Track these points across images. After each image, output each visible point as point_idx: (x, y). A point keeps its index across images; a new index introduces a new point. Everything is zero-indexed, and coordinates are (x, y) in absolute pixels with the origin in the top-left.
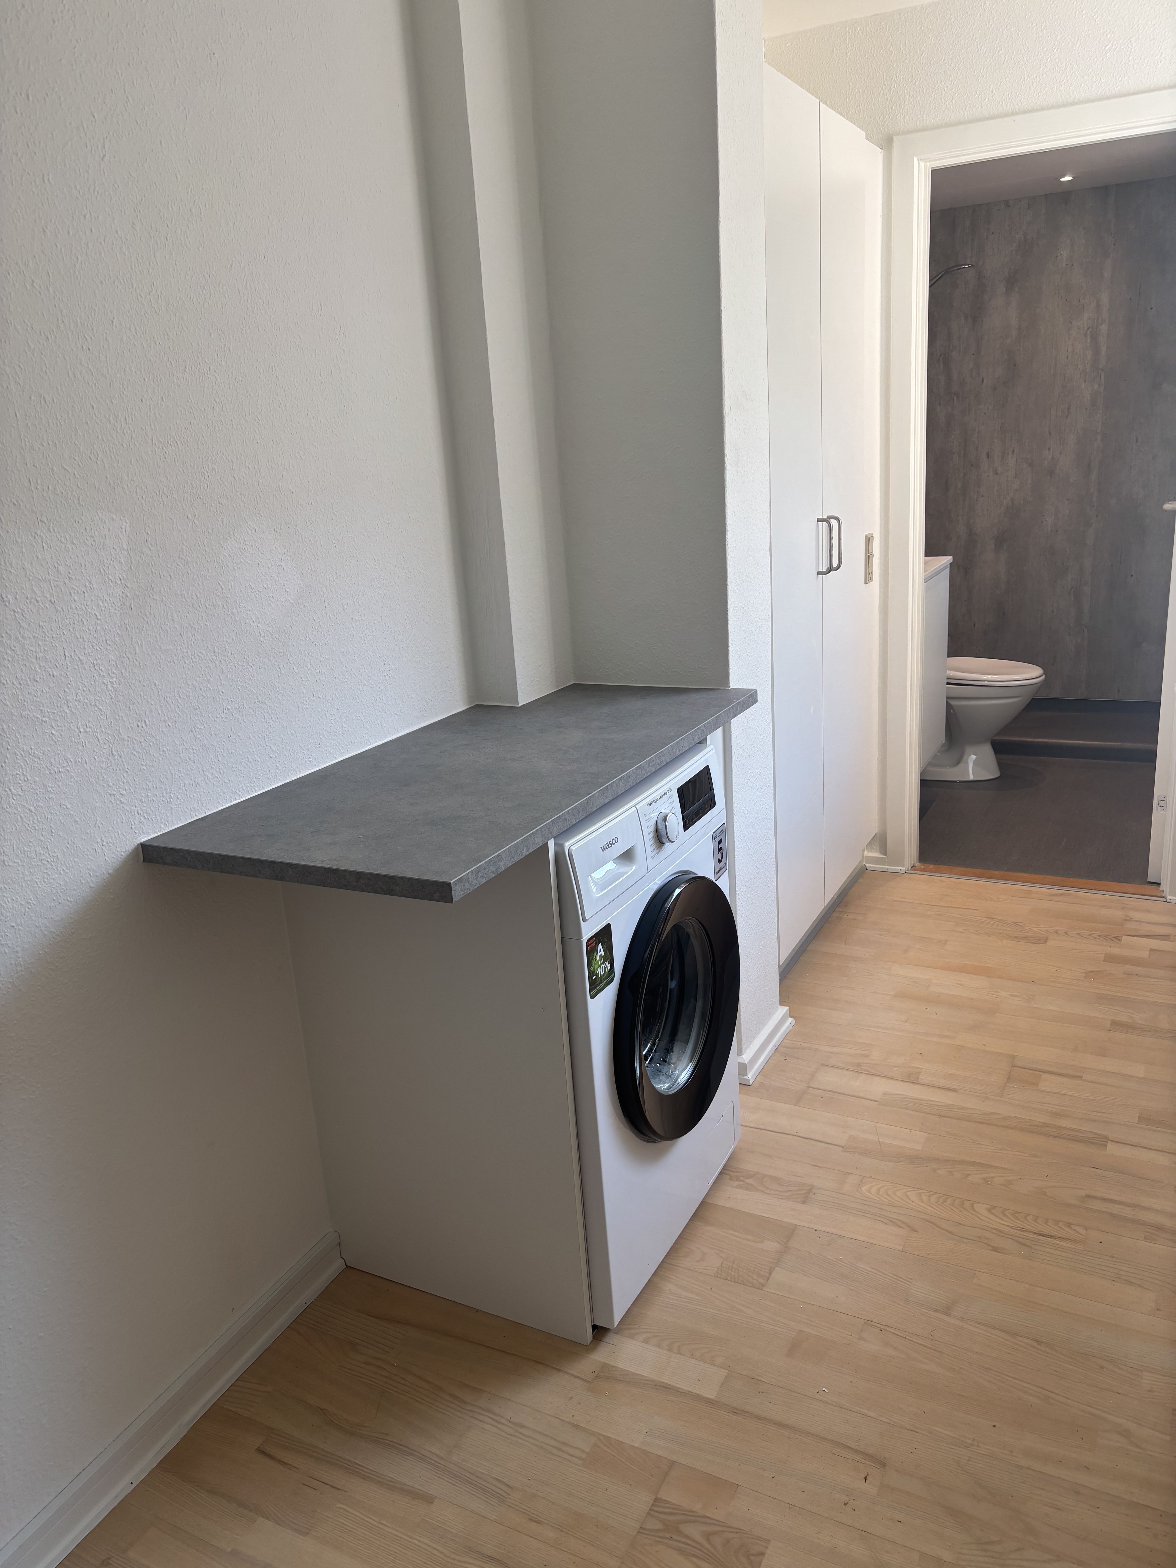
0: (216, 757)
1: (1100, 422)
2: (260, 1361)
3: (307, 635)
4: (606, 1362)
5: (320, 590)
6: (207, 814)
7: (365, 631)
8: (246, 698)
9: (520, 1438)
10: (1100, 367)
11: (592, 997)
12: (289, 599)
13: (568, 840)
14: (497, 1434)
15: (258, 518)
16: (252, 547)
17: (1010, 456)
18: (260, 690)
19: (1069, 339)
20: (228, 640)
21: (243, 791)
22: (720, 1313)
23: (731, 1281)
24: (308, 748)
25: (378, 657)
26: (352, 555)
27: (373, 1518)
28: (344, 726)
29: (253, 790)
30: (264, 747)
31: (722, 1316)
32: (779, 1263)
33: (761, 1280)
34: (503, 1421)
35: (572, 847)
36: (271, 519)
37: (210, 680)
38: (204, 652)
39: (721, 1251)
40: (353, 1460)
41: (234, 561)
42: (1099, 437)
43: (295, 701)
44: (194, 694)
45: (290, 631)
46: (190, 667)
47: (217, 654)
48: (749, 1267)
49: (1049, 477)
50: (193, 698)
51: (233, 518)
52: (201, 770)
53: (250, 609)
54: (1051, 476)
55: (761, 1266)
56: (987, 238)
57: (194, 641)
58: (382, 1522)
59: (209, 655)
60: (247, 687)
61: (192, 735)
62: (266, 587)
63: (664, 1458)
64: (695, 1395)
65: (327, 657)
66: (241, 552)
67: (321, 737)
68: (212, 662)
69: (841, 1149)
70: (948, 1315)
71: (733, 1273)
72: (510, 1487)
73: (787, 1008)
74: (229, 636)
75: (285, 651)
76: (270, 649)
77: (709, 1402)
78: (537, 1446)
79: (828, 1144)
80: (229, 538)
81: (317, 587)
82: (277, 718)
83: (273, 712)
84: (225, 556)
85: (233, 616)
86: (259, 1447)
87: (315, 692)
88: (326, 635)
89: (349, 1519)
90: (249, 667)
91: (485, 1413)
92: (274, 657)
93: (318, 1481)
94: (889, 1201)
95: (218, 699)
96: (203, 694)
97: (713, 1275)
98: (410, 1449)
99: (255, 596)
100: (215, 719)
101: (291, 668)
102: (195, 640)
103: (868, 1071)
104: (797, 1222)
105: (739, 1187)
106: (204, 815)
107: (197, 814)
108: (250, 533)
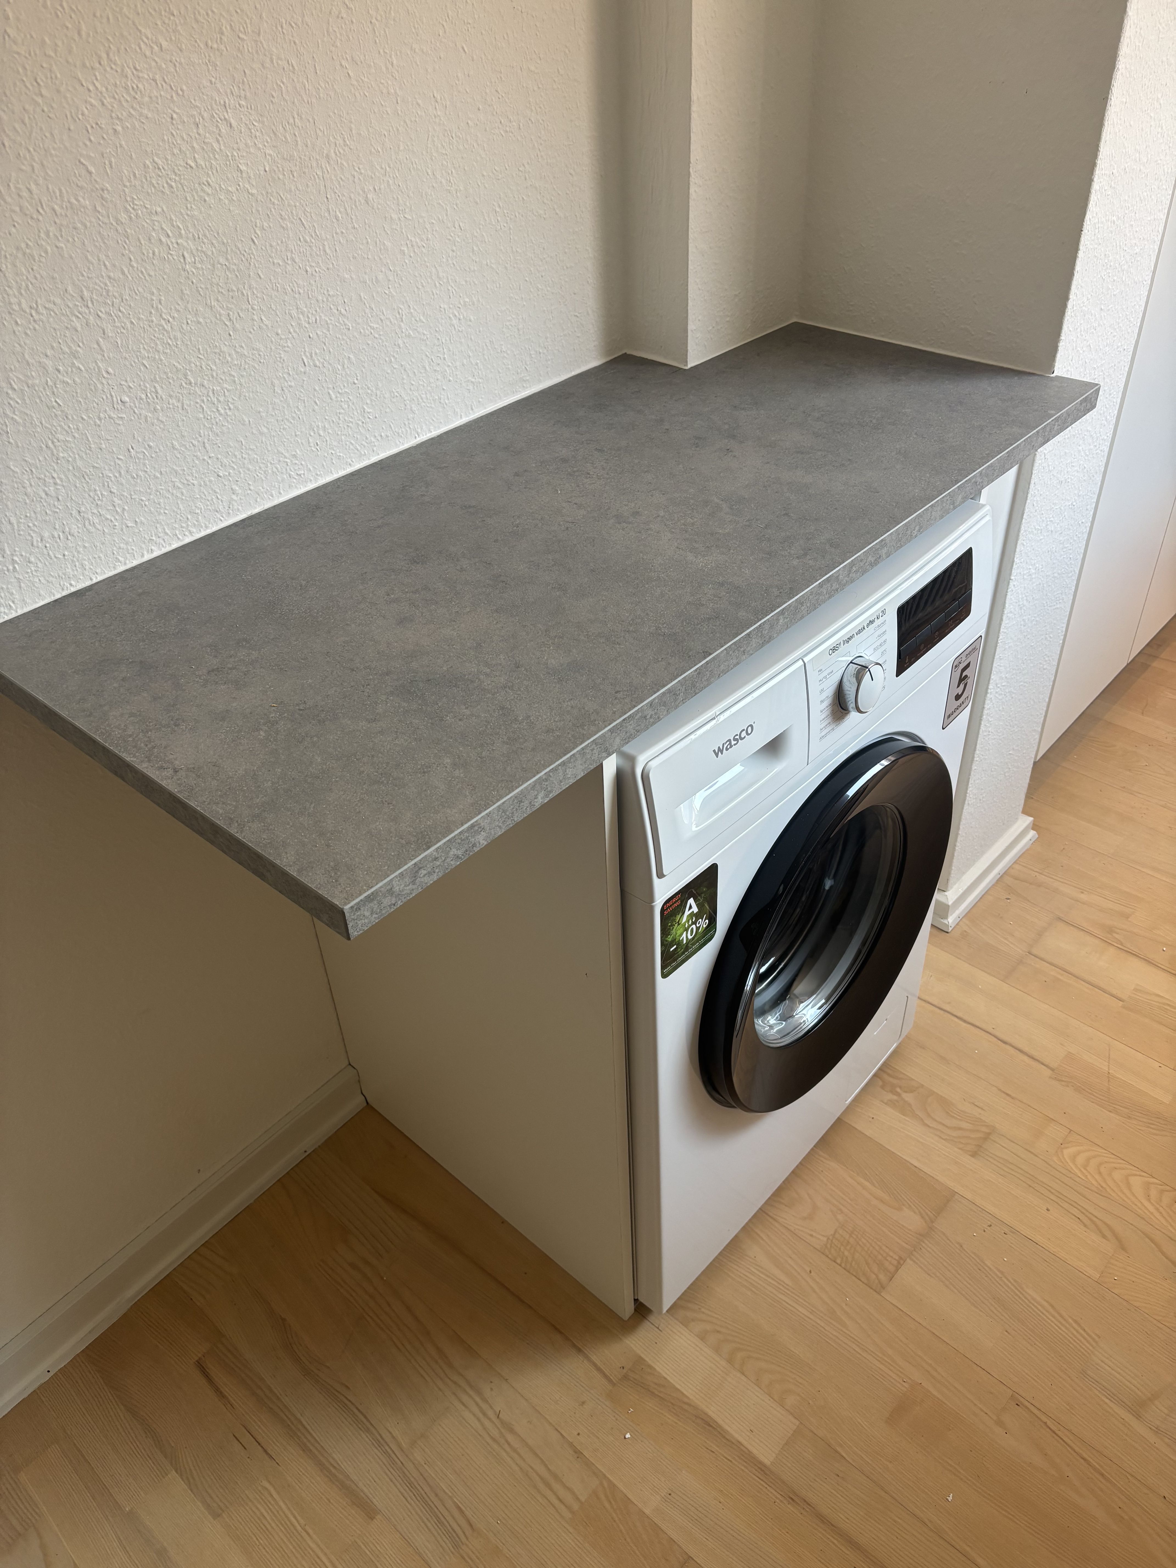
0: (104, 486)
2: (234, 1224)
3: (289, 254)
4: (643, 1356)
5: (314, 165)
6: (95, 581)
7: (413, 239)
8: (160, 378)
9: (504, 1449)
11: (664, 976)
12: (247, 186)
13: (643, 750)
14: (477, 1432)
15: (167, 21)
16: (153, 83)
18: (190, 362)
20: (112, 274)
21: (166, 537)
22: (811, 1317)
23: (840, 1265)
24: (294, 453)
25: (437, 284)
26: (385, 91)
27: (299, 1518)
28: (367, 409)
29: (187, 533)
30: (204, 460)
31: (815, 1324)
32: (915, 1253)
33: (882, 1277)
34: (490, 1413)
35: (650, 763)
36: (197, 21)
37: (77, 352)
38: (58, 301)
39: (840, 1210)
40: (299, 1416)
41: (113, 115)
43: (266, 377)
44: (43, 380)
45: (250, 249)
46: (28, 332)
47: (89, 302)
48: (871, 1248)
50: (44, 389)
51: (105, 20)
52: (74, 512)
53: (159, 209)
55: (887, 1250)
57: (34, 281)
58: (307, 1528)
59: (71, 306)
60: (161, 360)
61: (49, 453)
62: (193, 164)
63: (678, 1545)
64: (744, 1449)
65: (331, 293)
66: (130, 94)
67: (321, 433)
68: (78, 317)
69: (1049, 1072)
70: (1138, 1416)
71: (846, 1253)
72: (471, 1525)
73: (1032, 819)
74: (114, 266)
75: (241, 286)
76: (209, 286)
77: (762, 1469)
78: (521, 1468)
79: (1033, 1058)
80: (98, 65)
81: (307, 159)
82: (230, 409)
83: (222, 399)
84: (92, 105)
85: (119, 228)
86: (200, 1359)
87: (307, 357)
88: (328, 251)
89: (270, 1509)
90: (163, 322)
91: (472, 1393)
92: (218, 300)
93: (252, 1436)
94: (1100, 1184)
95: (100, 386)
96: (65, 379)
97: (818, 1247)
98: (368, 1420)
99: (167, 183)
100: (97, 421)
101: (255, 317)
102: (36, 278)
103: (1122, 944)
104: (958, 1189)
105: (892, 1104)
106: (88, 583)
107: (73, 582)
108: (148, 53)
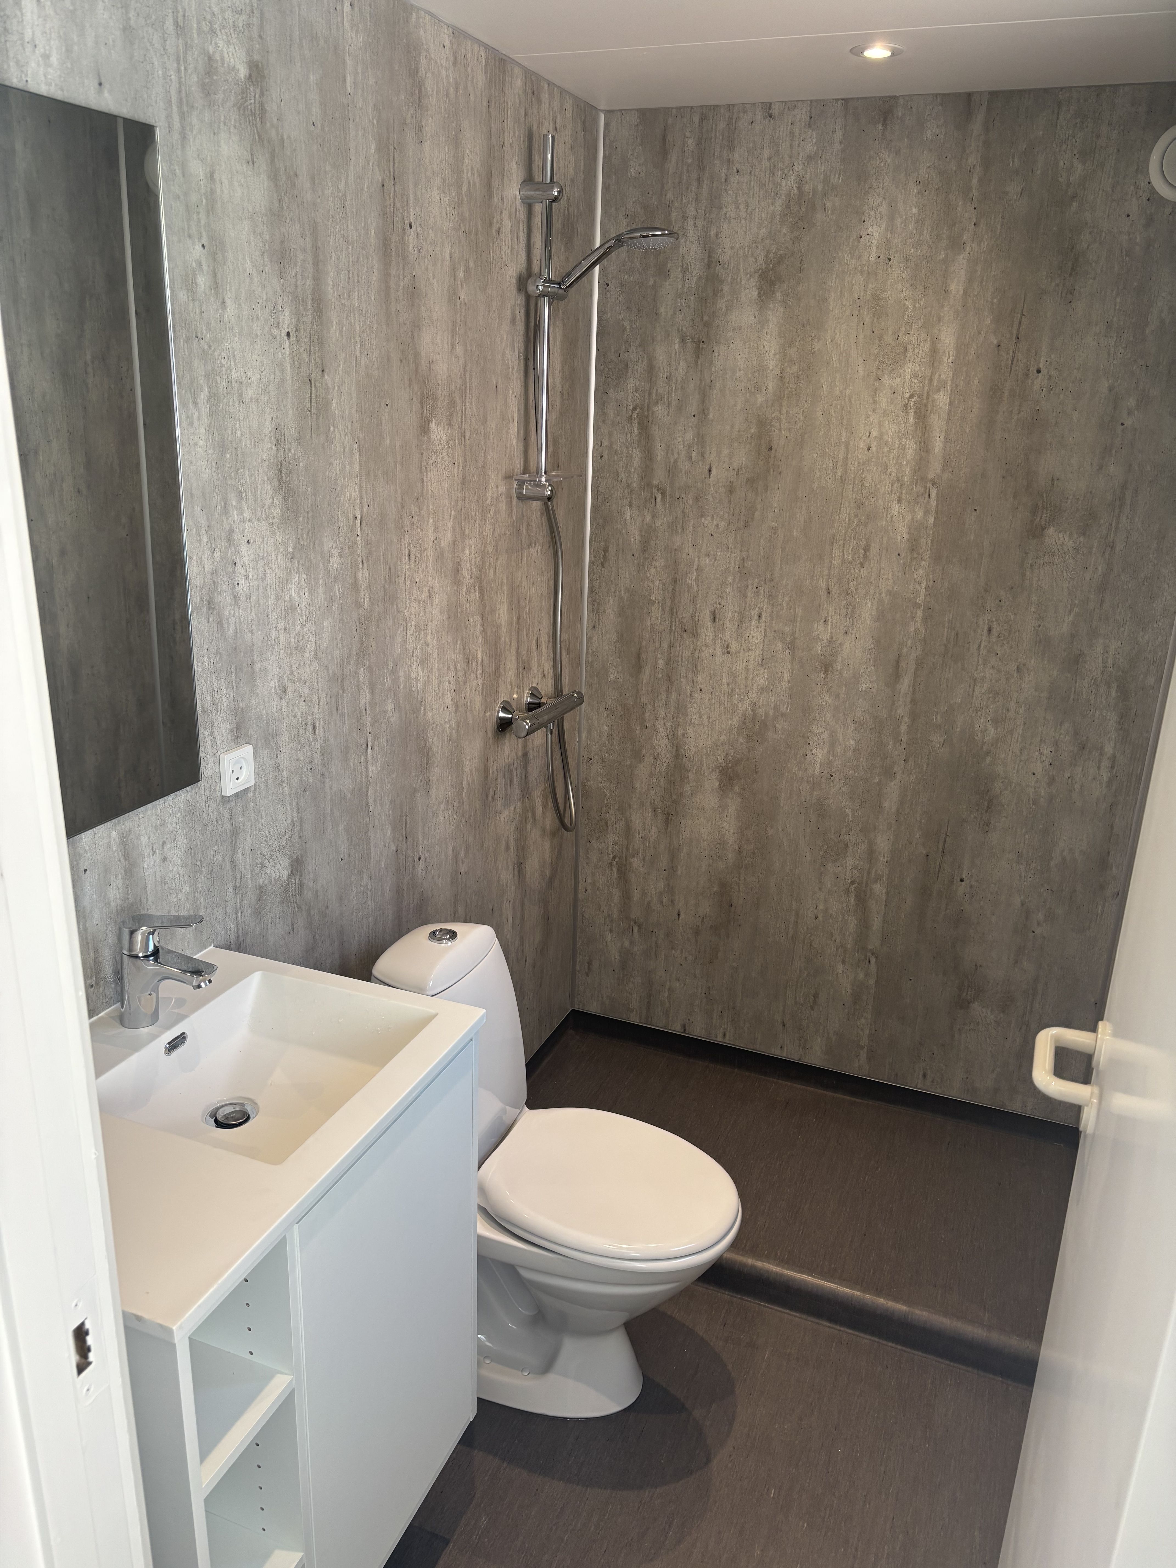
1: (924, 586)
10: (931, 476)
17: (754, 622)
19: (874, 410)
42: (919, 613)
49: (822, 675)
54: (826, 673)
56: (726, 180)
